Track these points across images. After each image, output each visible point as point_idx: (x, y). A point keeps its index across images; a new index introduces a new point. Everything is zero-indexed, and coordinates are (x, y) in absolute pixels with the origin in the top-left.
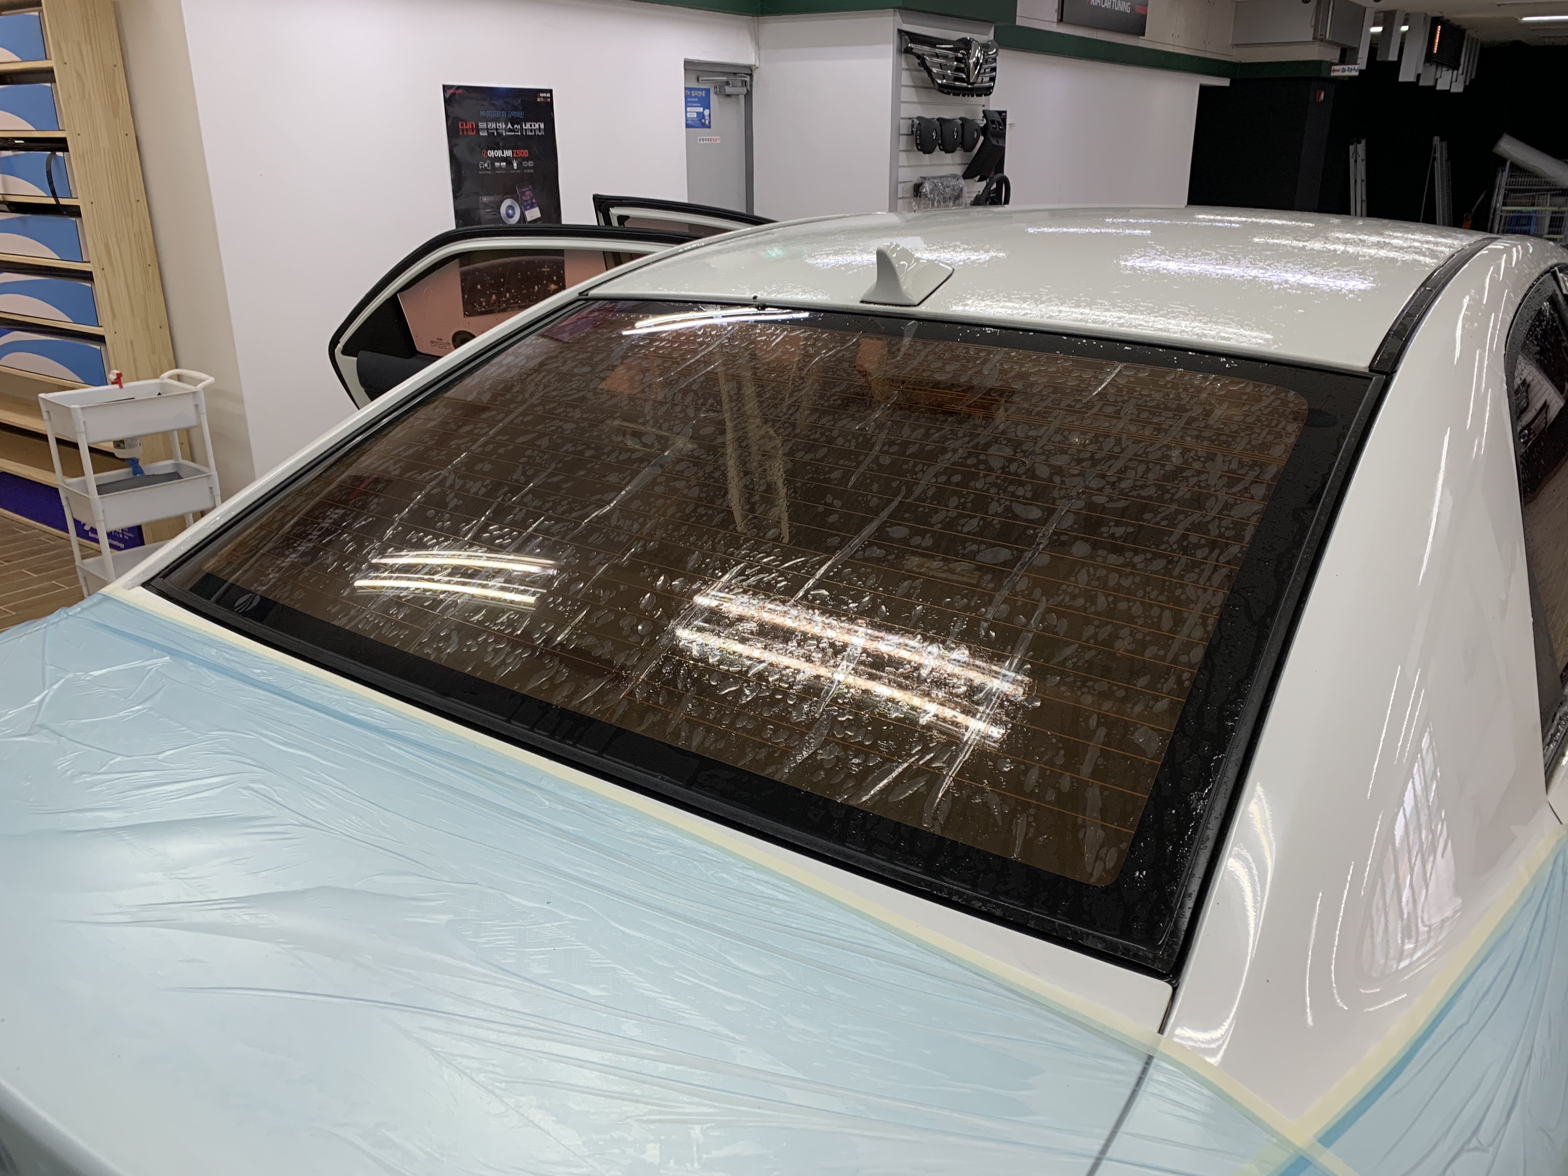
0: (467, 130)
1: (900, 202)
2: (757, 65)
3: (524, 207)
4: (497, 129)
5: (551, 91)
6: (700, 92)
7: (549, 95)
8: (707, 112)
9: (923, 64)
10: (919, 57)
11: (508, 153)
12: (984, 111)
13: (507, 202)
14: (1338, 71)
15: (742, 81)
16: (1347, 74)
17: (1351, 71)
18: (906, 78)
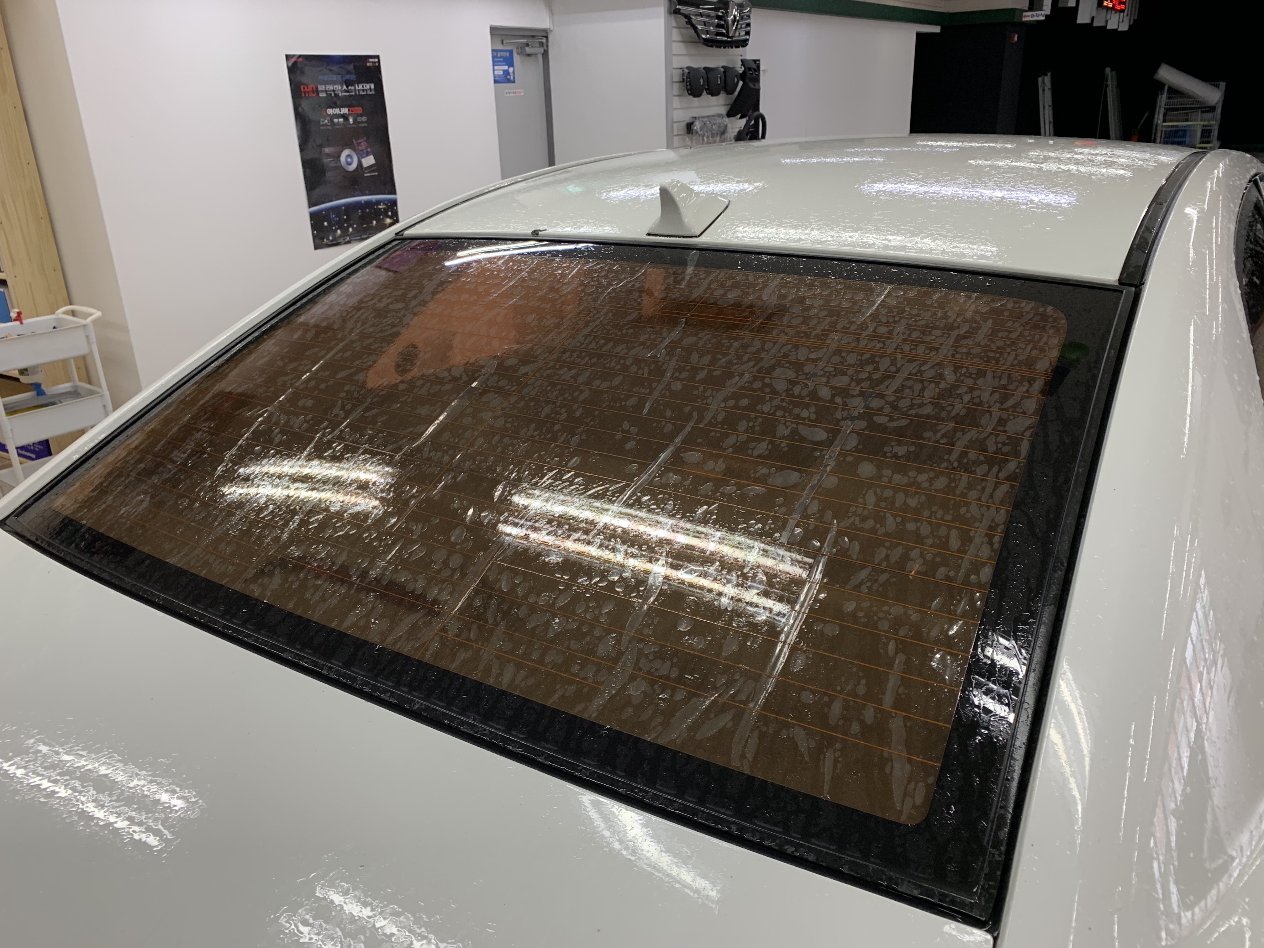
0: (308, 92)
1: (676, 138)
2: (552, 28)
3: (361, 155)
4: (334, 91)
5: (378, 57)
6: (504, 53)
7: (376, 60)
8: (511, 70)
9: (690, 22)
10: (686, 16)
11: (345, 111)
12: (742, 60)
13: (346, 152)
14: (1028, 16)
15: (540, 42)
16: (1035, 18)
17: (1039, 16)
18: (676, 35)
